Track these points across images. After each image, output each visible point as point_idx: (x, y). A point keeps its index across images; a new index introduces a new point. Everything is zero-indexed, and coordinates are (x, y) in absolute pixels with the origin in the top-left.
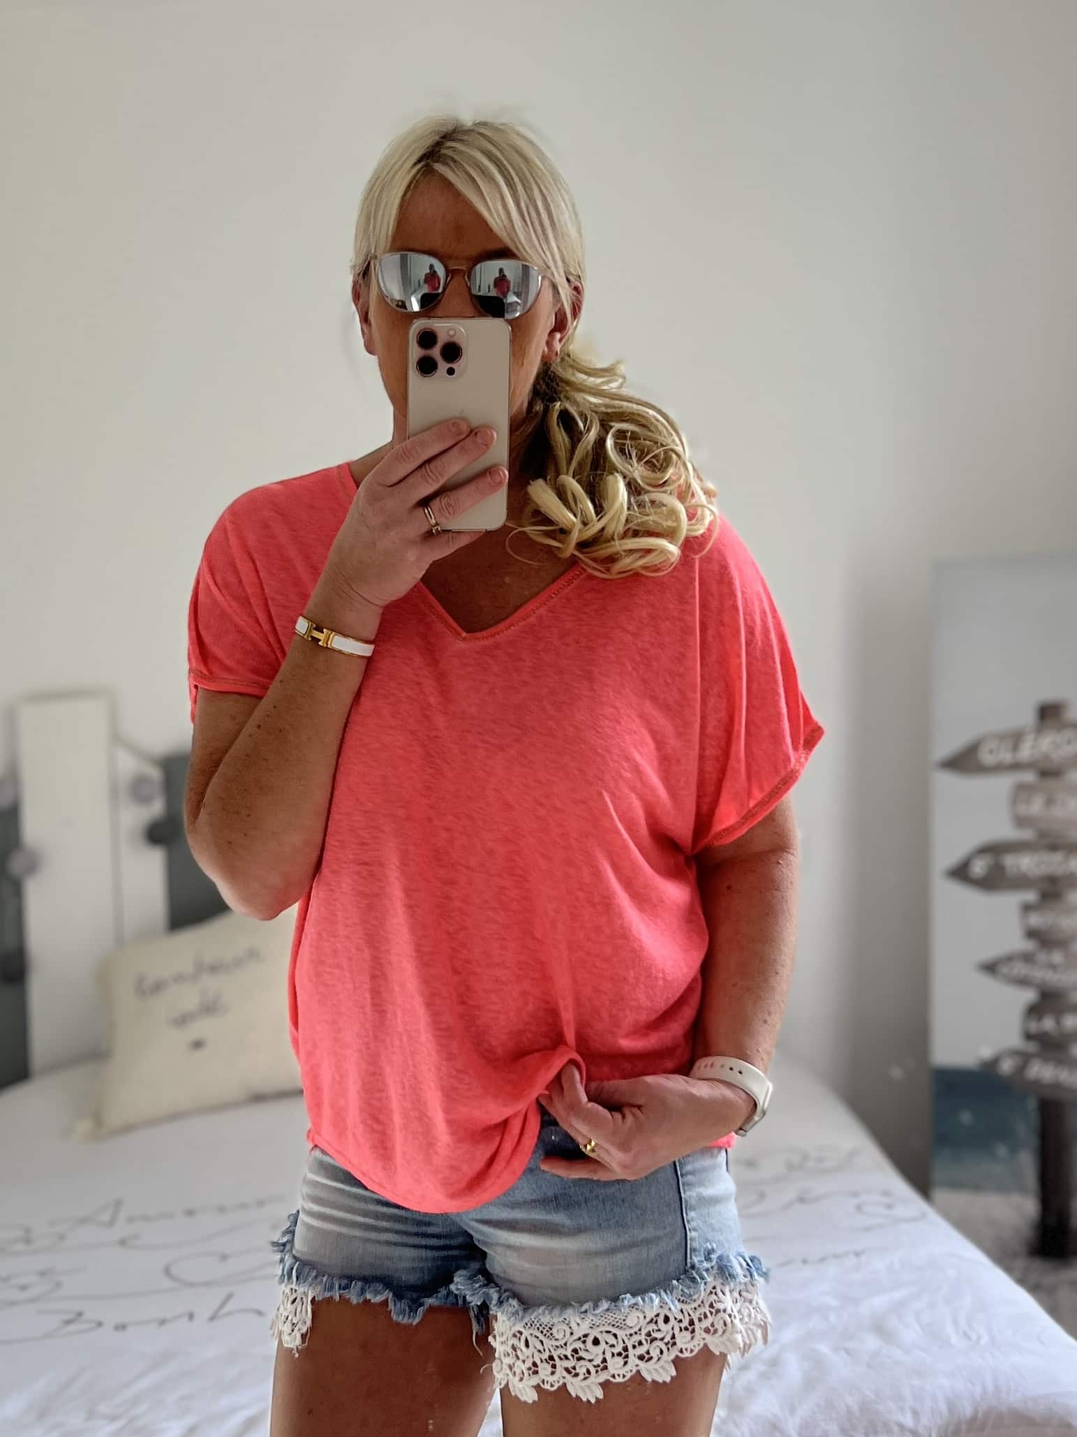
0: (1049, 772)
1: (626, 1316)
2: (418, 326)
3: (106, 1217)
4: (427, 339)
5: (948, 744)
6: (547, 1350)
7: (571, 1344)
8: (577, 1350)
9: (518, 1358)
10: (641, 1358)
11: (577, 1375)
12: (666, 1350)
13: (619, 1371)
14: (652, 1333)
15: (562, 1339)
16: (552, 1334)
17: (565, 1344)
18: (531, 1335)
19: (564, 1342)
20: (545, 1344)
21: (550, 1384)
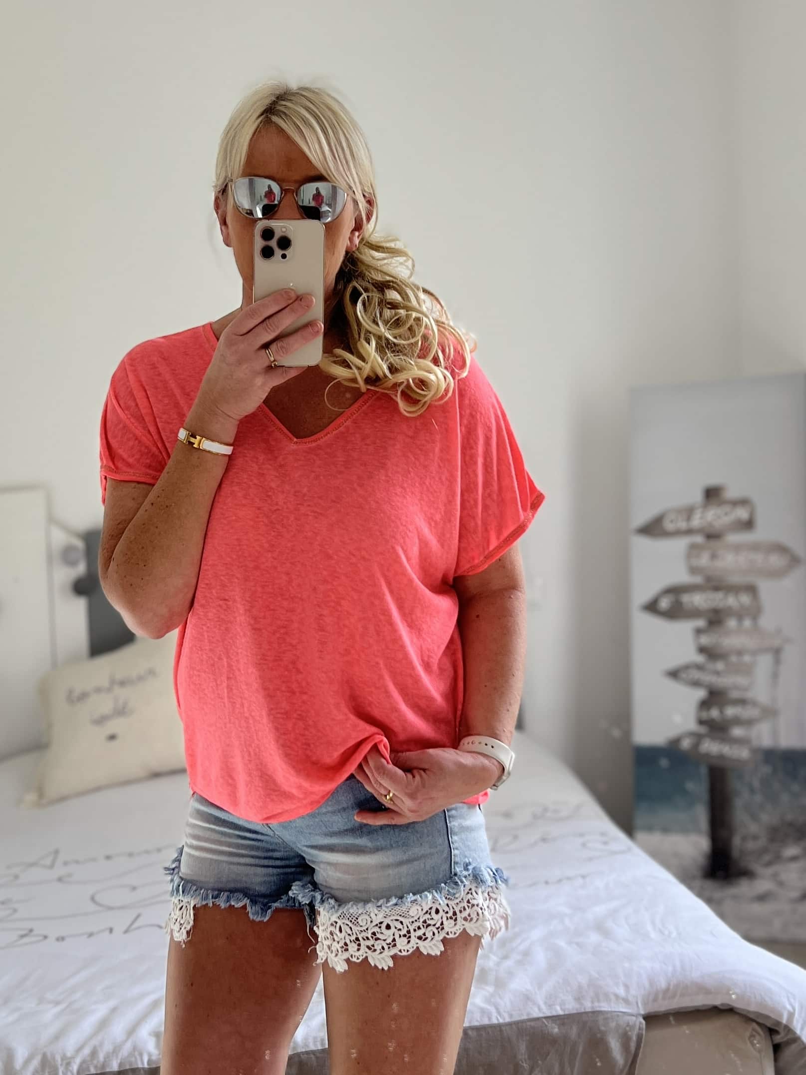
0: (712, 536)
1: (409, 909)
2: (260, 226)
3: (48, 862)
4: (268, 234)
5: (641, 517)
6: (354, 934)
7: (371, 929)
8: (375, 933)
9: (334, 940)
10: (420, 938)
11: (375, 950)
12: (437, 932)
13: (404, 947)
14: (427, 920)
16: (358, 923)
17: (367, 929)
18: (344, 923)
19: (366, 927)
20: (353, 929)
21: (356, 958)
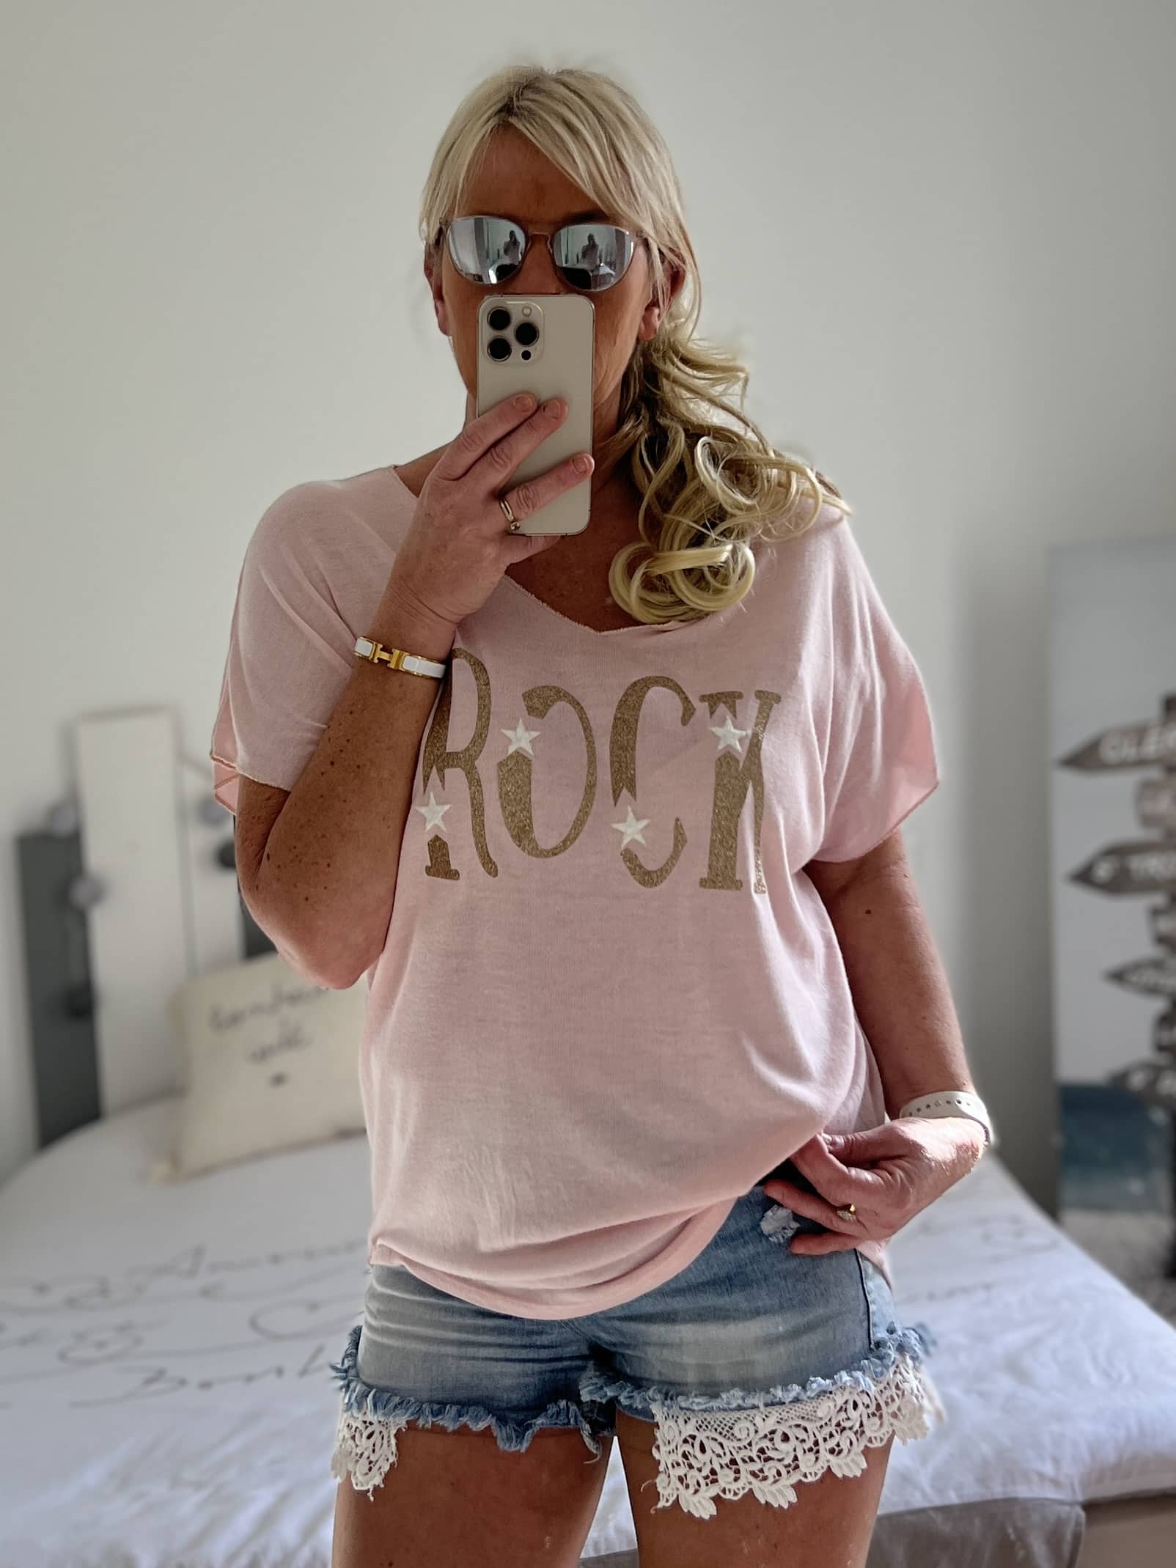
2: (487, 305)
3: (187, 1265)
4: (499, 319)
6: (728, 1453)
7: (757, 1443)
8: (764, 1450)
9: (692, 1466)
10: (833, 1451)
11: (765, 1478)
12: (856, 1440)
13: (810, 1469)
14: (841, 1422)
15: (746, 1438)
16: (733, 1434)
17: (750, 1444)
19: (748, 1441)
20: (725, 1447)
21: (732, 1492)
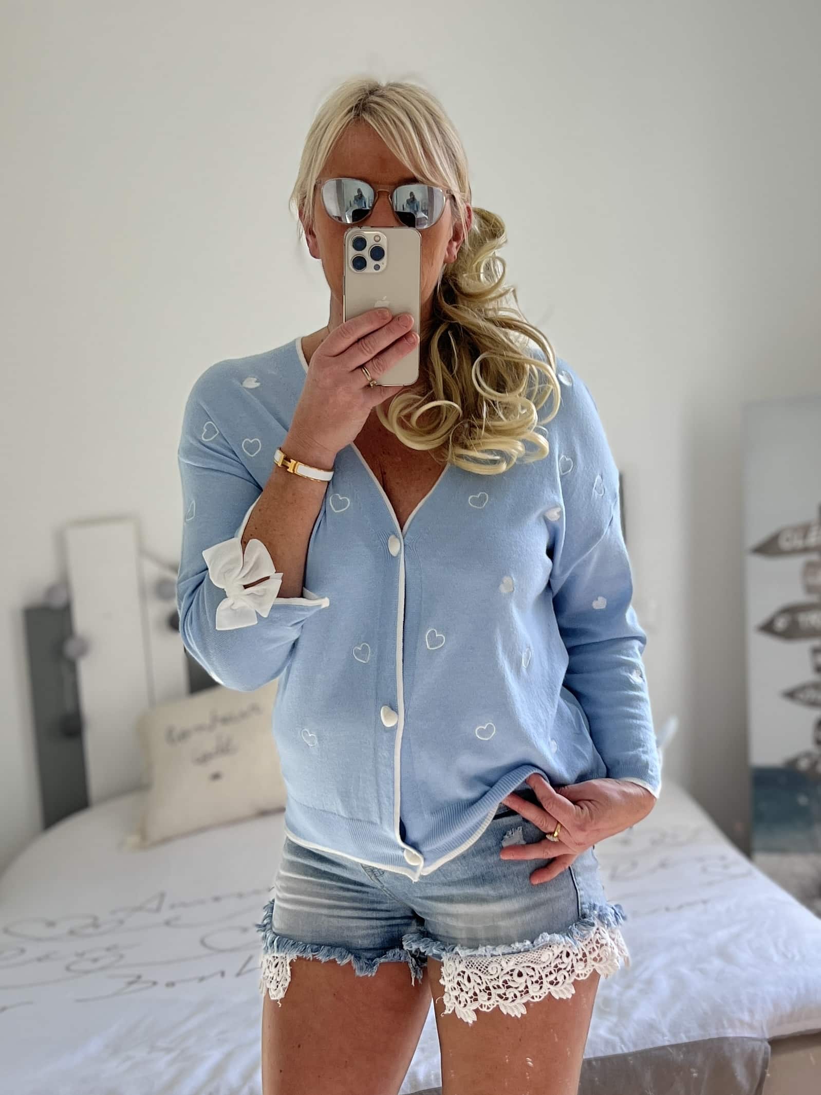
1: (541, 954)
2: (351, 234)
3: (154, 904)
4: (359, 243)
6: (484, 983)
9: (462, 991)
12: (568, 976)
14: (558, 965)
20: (482, 979)
